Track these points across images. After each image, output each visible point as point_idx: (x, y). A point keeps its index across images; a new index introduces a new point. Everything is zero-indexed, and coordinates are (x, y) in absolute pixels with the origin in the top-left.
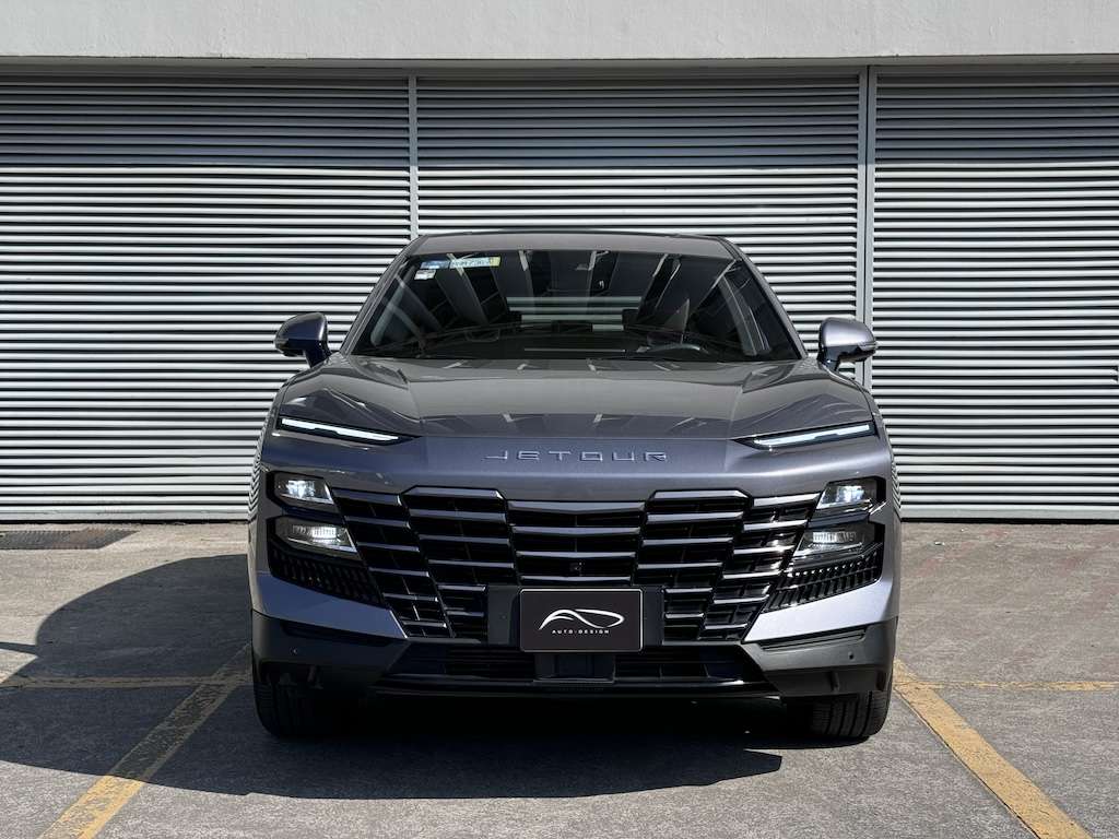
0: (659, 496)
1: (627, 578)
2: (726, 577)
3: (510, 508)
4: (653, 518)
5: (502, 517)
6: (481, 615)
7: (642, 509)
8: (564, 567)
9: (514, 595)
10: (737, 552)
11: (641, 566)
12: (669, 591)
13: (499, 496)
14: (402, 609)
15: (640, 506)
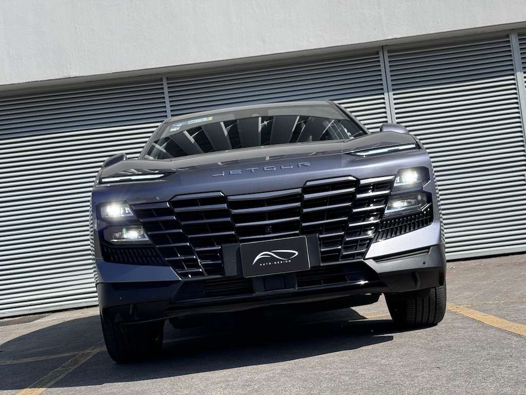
0: (309, 184)
1: (297, 232)
2: (350, 225)
3: (229, 200)
4: (307, 196)
5: (225, 206)
6: (220, 262)
7: (300, 192)
8: (262, 230)
9: (237, 248)
10: (354, 211)
11: (304, 224)
12: (320, 236)
13: (222, 194)
14: (177, 265)
15: (299, 190)
